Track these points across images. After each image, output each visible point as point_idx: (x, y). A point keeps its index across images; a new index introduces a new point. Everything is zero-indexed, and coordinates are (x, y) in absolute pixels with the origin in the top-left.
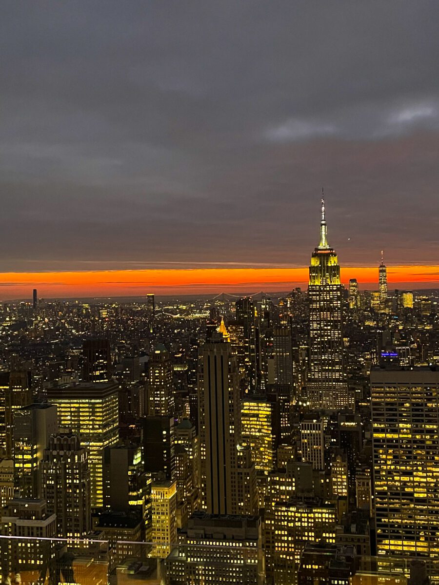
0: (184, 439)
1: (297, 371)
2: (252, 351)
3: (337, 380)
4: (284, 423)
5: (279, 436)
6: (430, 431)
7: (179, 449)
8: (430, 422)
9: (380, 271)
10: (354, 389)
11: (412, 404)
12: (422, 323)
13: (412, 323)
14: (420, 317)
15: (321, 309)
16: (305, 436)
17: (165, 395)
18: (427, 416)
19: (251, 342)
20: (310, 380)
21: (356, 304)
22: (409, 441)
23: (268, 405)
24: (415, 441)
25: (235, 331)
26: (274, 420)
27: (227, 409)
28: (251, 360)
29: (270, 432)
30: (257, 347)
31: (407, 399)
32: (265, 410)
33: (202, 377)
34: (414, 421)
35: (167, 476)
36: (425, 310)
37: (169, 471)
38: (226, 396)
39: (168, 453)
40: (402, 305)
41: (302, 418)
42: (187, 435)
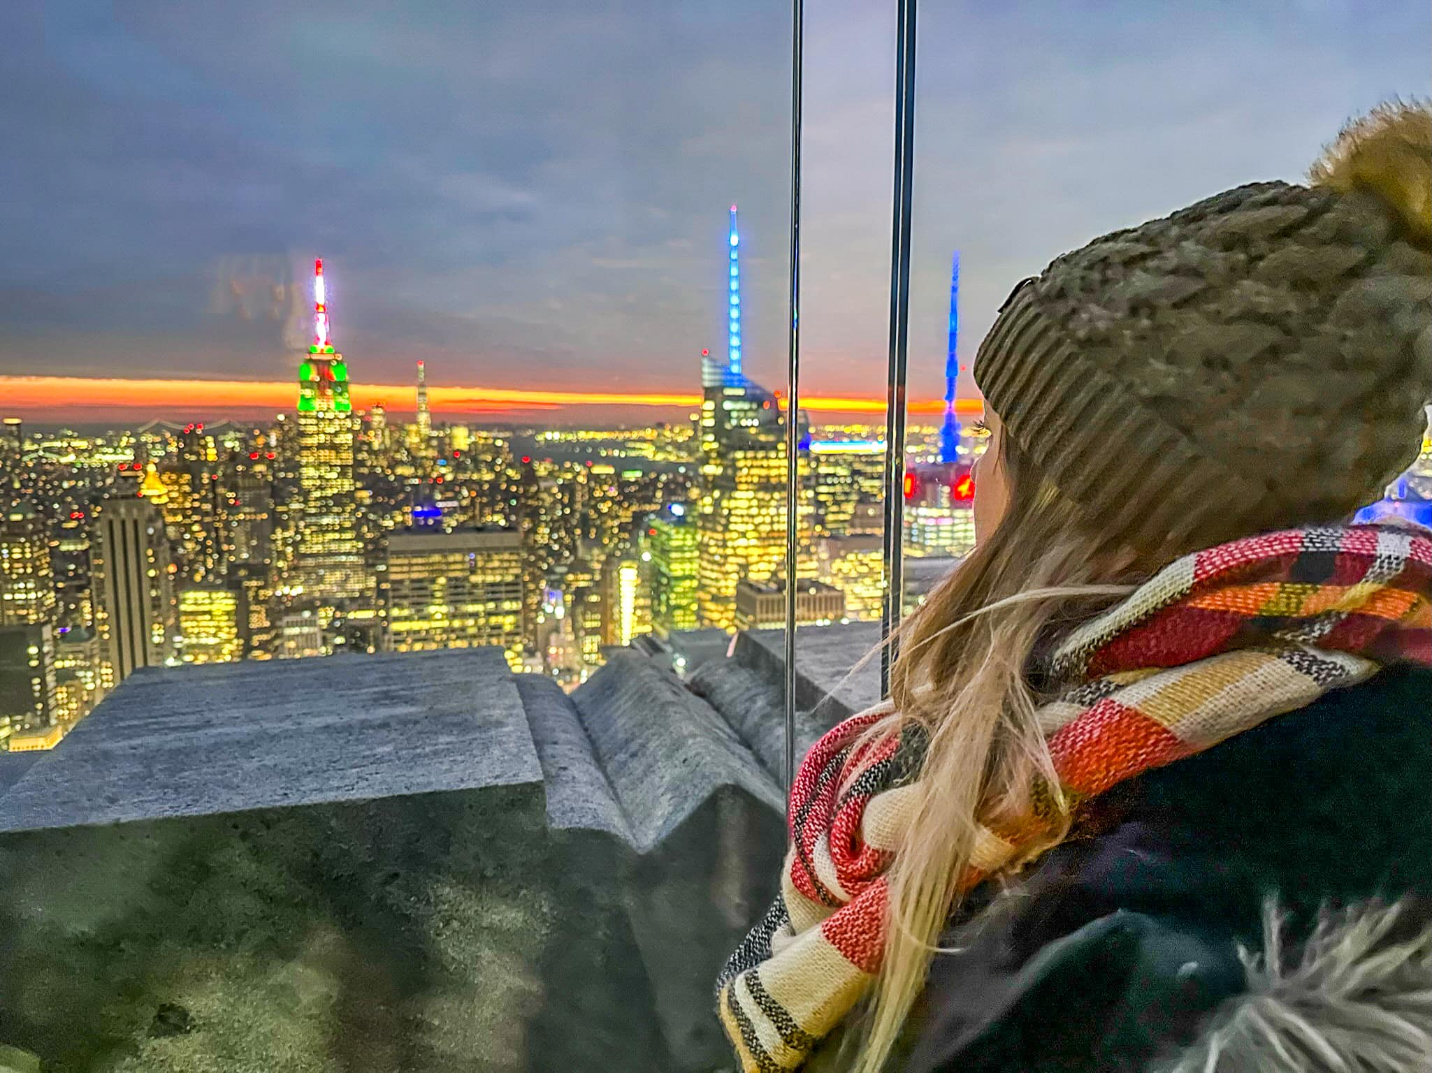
0: (75, 659)
1: (285, 544)
2: (207, 514)
3: (348, 554)
4: (258, 620)
5: (248, 641)
6: (475, 615)
7: (65, 677)
8: (475, 601)
9: (421, 394)
10: (374, 565)
11: (449, 579)
12: (479, 471)
13: (465, 470)
14: (475, 461)
15: (320, 446)
16: (291, 638)
17: (36, 590)
18: (471, 594)
19: (203, 500)
20: (305, 556)
21: (383, 442)
22: (445, 630)
23: (229, 595)
24: (453, 630)
25: (176, 482)
26: (240, 616)
27: (147, 604)
28: (206, 527)
29: (233, 636)
30: (215, 507)
31: (442, 572)
32: (223, 602)
33: (98, 556)
34: (451, 602)
35: (41, 721)
36: (484, 452)
37: (46, 711)
38: (146, 584)
39: (43, 683)
40: (450, 444)
41: (289, 611)
42: (80, 652)
